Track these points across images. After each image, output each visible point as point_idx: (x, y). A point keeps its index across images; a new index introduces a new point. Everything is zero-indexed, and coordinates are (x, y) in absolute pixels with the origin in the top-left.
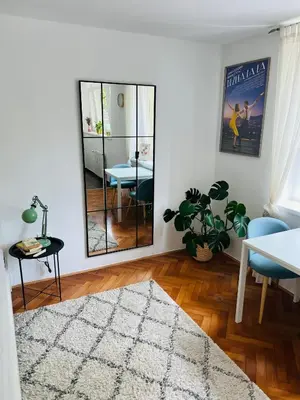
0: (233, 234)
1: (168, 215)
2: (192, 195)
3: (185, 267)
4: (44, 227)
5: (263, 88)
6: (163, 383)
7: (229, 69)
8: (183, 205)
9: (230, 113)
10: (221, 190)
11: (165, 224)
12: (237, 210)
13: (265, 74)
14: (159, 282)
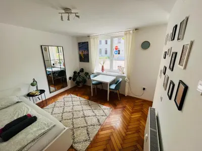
0: (87, 80)
1: (70, 78)
2: (75, 73)
3: (77, 89)
4: (37, 87)
5: (88, 48)
6: (82, 110)
7: (79, 43)
8: (74, 75)
9: (81, 53)
10: (82, 70)
11: (70, 81)
12: (87, 74)
13: (88, 45)
14: (73, 94)
